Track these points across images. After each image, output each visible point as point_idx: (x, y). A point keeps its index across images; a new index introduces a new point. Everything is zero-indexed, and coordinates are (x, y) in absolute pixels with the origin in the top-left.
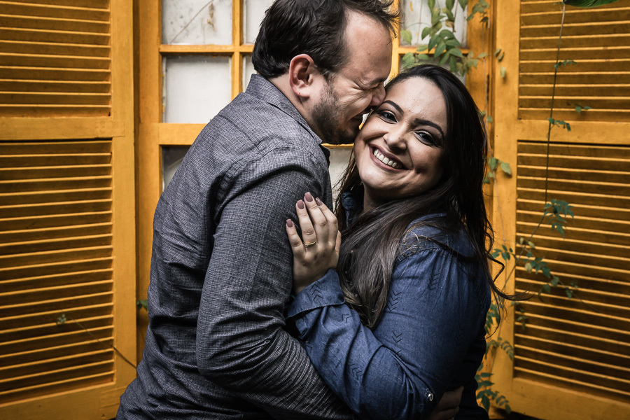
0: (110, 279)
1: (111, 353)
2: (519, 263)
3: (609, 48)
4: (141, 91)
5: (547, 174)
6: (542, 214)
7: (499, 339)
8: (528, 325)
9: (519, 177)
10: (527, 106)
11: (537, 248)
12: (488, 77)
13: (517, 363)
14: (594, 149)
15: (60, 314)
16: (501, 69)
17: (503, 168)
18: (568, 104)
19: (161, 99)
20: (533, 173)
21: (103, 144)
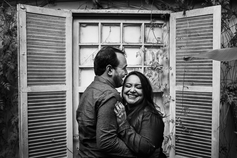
0: (66, 129)
1: (66, 149)
2: (176, 124)
3: (199, 67)
4: (74, 78)
5: (183, 100)
6: (182, 111)
7: (171, 145)
8: (179, 141)
9: (176, 101)
10: (178, 82)
11: (181, 120)
12: (168, 73)
13: (176, 151)
14: (195, 93)
15: (53, 139)
16: (171, 72)
17: (172, 98)
18: (189, 81)
19: (79, 80)
20: (180, 100)
21: (64, 93)
